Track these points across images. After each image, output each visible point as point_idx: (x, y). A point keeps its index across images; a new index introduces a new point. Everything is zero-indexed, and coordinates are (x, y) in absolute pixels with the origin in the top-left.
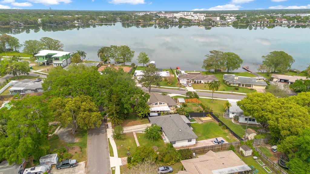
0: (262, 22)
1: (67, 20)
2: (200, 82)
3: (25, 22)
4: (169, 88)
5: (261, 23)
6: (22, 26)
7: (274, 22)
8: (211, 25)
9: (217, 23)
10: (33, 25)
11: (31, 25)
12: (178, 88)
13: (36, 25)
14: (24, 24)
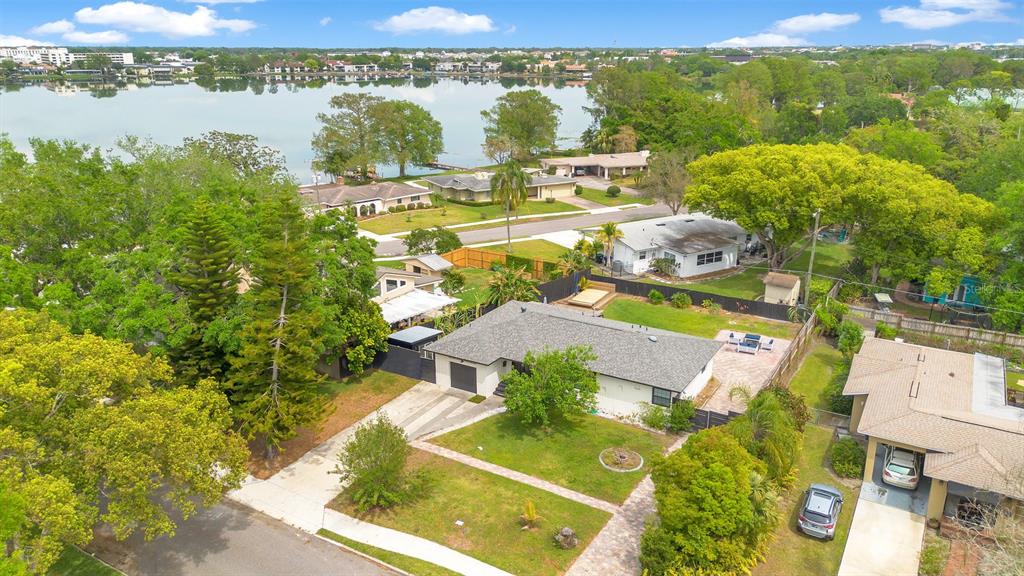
0: (288, 70)
2: (372, 209)
5: (284, 71)
7: (321, 70)
8: (113, 78)
9: (133, 73)
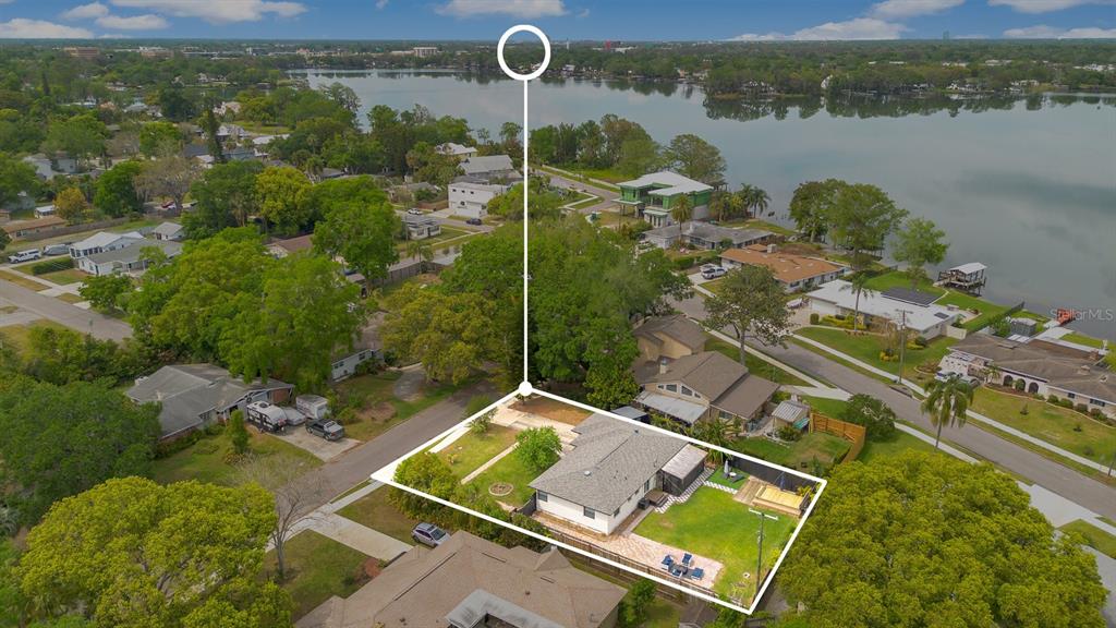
1: (921, 80)
2: (1034, 388)
3: (781, 84)
4: (859, 370)
6: (769, 97)
10: (801, 95)
11: (796, 95)
12: (893, 377)
13: (809, 95)
14: (779, 92)
